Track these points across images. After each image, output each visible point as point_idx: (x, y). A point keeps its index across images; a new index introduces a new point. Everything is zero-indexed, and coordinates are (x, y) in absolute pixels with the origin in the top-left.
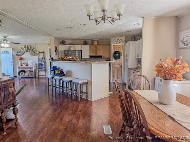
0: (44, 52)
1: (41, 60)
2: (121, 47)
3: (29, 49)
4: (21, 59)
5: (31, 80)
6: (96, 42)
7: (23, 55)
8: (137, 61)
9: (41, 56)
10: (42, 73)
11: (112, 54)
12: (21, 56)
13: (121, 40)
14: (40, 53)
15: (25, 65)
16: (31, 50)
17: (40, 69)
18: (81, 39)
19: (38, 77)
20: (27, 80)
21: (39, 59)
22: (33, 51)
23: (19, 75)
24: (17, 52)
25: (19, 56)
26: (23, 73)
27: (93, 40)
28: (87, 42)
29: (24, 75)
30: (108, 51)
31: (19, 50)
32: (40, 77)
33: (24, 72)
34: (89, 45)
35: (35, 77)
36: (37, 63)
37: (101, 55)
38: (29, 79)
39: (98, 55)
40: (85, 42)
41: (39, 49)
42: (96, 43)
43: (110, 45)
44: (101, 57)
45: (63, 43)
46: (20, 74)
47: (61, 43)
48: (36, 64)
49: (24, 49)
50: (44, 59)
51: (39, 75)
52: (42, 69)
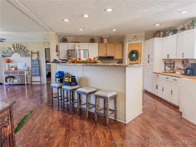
0: (38, 53)
1: (34, 62)
2: (140, 45)
3: (19, 48)
4: (9, 61)
5: (22, 88)
6: (106, 39)
7: (11, 56)
8: (164, 62)
9: (35, 57)
10: (36, 79)
11: (127, 55)
12: (8, 58)
13: (139, 37)
14: (33, 54)
15: (14, 69)
16: (22, 50)
17: (33, 74)
18: (86, 36)
19: (31, 84)
20: (16, 88)
21: (32, 61)
22: (24, 52)
23: (6, 81)
24: (3, 53)
25: (6, 58)
26: (12, 79)
27: (103, 37)
28: (94, 40)
29: (13, 82)
31: (6, 50)
32: (33, 83)
33: (13, 77)
34: (97, 44)
35: (27, 84)
36: (30, 66)
38: (20, 87)
39: (109, 55)
40: (91, 40)
41: (31, 48)
42: (106, 41)
43: (123, 43)
44: (112, 58)
45: (64, 40)
46: (8, 80)
47: (62, 41)
48: (28, 68)
49: (12, 48)
50: (39, 60)
51: (31, 82)
52: (36, 74)
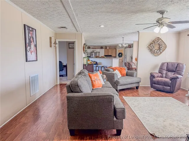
2: (123, 50)
8: (131, 58)
11: (117, 55)
27: (107, 46)
28: (103, 47)
30: (115, 53)
34: (104, 49)
37: (111, 55)
39: (109, 55)
40: (101, 47)
42: (108, 48)
43: (116, 49)
44: (111, 56)
45: (89, 48)
